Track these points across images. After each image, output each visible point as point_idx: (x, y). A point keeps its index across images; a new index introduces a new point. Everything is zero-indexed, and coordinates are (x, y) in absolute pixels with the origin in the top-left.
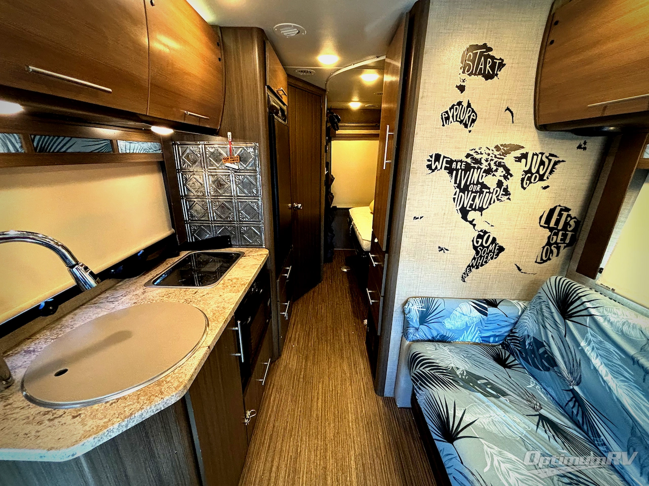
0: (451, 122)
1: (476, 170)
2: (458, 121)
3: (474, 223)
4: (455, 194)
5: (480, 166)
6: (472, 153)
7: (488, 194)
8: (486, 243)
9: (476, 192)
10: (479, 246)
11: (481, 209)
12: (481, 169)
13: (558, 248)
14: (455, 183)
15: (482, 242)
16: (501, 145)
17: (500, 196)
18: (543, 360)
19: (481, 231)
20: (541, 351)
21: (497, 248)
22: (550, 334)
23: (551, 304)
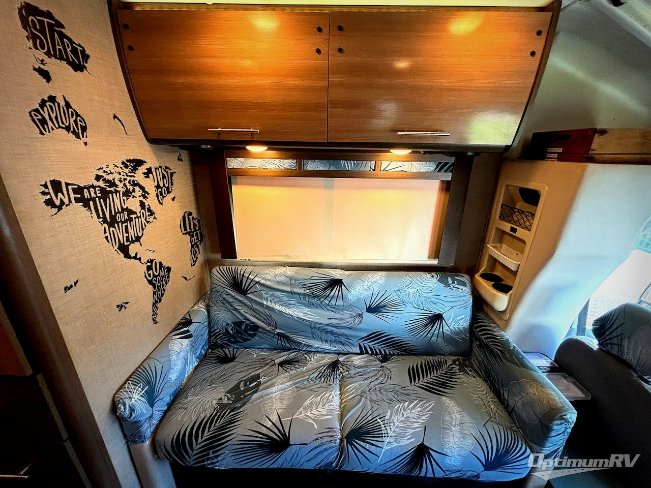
0: (53, 129)
1: (114, 194)
2: (62, 128)
3: (138, 257)
4: (105, 232)
5: (116, 189)
6: (101, 173)
7: (137, 219)
8: (156, 272)
9: (126, 221)
10: (153, 278)
11: (138, 239)
12: (119, 192)
13: (197, 247)
14: (99, 217)
15: (153, 272)
16: (127, 161)
17: (148, 218)
18: (249, 332)
19: (148, 262)
20: (243, 327)
21: (166, 270)
22: (242, 312)
23: (228, 290)
